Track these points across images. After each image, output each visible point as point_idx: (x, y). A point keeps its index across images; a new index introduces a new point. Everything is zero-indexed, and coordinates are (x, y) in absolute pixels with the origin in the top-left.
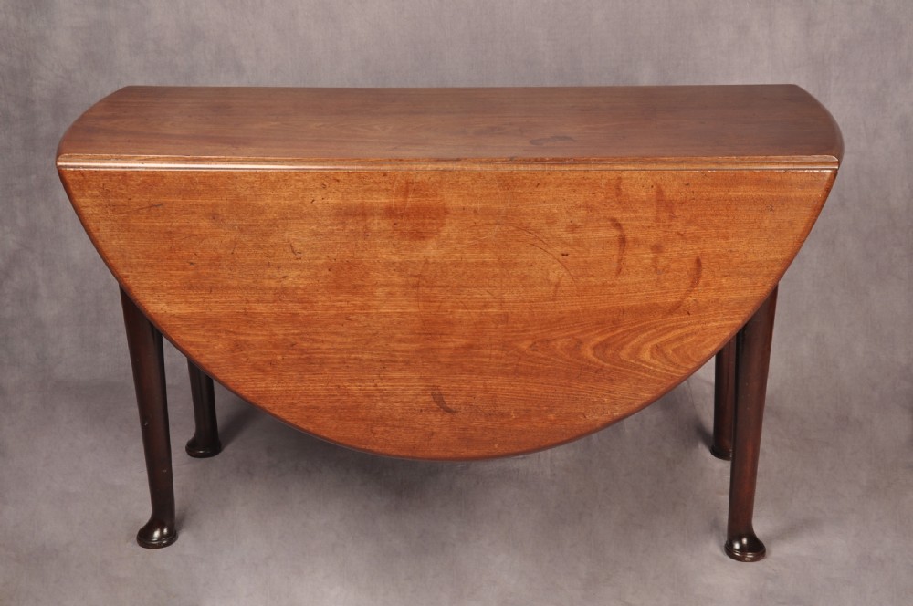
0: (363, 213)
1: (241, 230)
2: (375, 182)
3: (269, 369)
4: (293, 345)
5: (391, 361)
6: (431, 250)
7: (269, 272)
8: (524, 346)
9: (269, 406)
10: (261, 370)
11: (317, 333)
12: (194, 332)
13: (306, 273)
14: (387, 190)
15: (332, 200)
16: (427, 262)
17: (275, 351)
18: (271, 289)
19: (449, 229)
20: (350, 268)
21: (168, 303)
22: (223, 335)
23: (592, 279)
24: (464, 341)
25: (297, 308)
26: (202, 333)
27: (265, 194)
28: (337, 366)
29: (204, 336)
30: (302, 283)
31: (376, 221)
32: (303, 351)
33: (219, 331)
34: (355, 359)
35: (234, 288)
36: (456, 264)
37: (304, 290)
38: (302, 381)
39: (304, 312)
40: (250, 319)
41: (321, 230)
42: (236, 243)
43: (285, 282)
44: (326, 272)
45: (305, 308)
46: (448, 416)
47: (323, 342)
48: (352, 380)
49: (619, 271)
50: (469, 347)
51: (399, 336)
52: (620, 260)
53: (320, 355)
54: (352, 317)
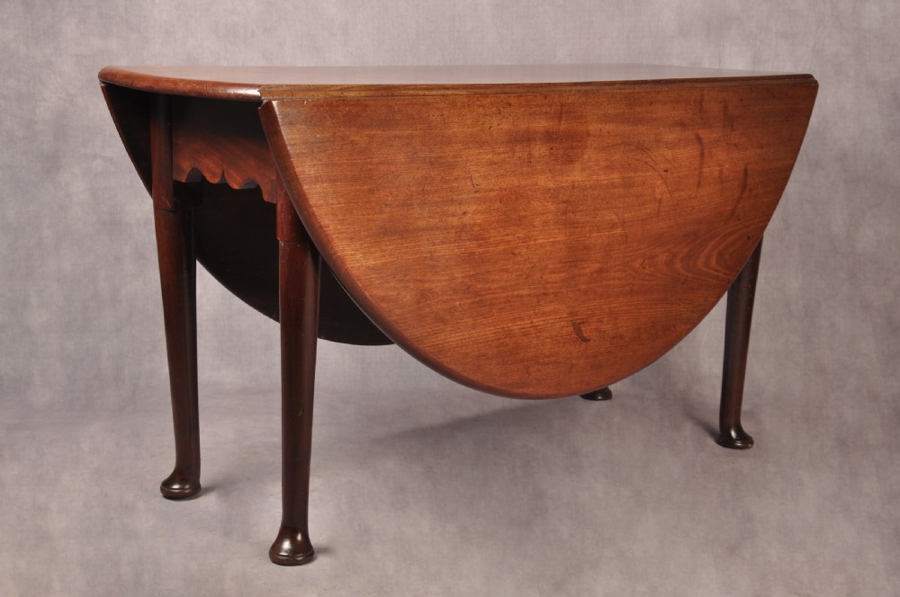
0: (527, 138)
1: (431, 163)
2: (537, 106)
3: (448, 317)
4: (469, 288)
5: (544, 294)
6: (576, 176)
7: (452, 209)
8: (637, 265)
9: (448, 359)
10: (442, 320)
11: (488, 272)
12: (386, 285)
13: (482, 207)
14: (547, 113)
15: (505, 126)
16: (573, 187)
17: (454, 297)
18: (453, 227)
19: (590, 155)
20: (517, 199)
21: (365, 254)
22: (412, 285)
23: (682, 193)
24: (597, 266)
25: (472, 246)
26: (393, 284)
27: (452, 122)
28: (502, 306)
29: (395, 288)
30: (479, 219)
31: (537, 147)
32: (477, 294)
33: (408, 281)
34: (518, 296)
35: (423, 230)
36: (593, 188)
37: (480, 225)
38: (474, 328)
39: (479, 250)
40: (435, 263)
41: (496, 159)
42: (426, 178)
43: (466, 219)
44: (498, 205)
45: (480, 246)
46: (584, 345)
47: (493, 281)
48: (514, 320)
49: (699, 184)
50: (600, 271)
51: (551, 266)
52: (700, 174)
53: (490, 296)
54: (517, 251)
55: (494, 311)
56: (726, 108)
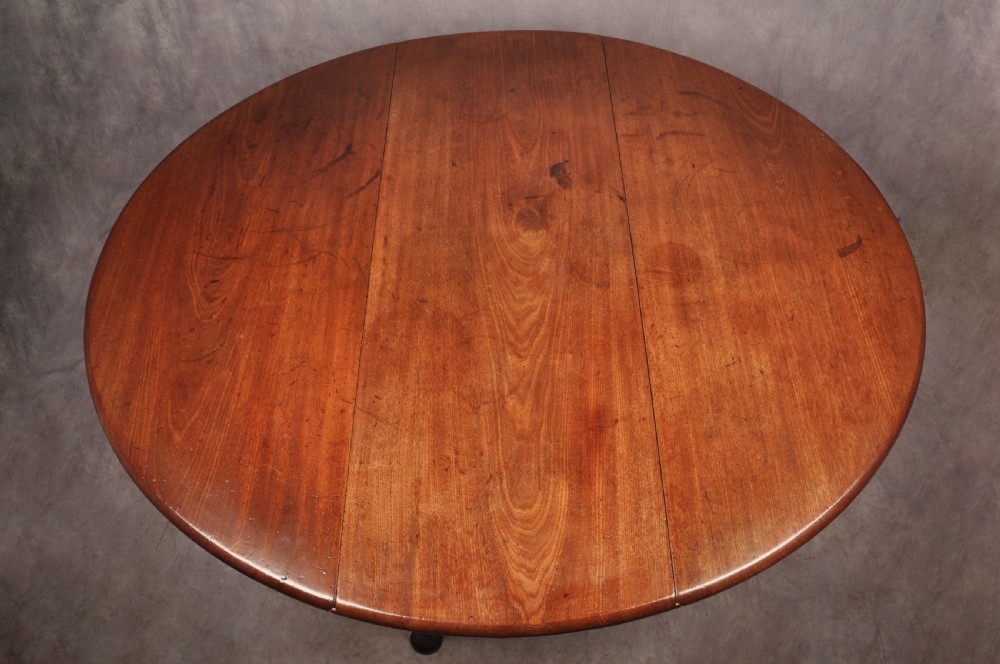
0: (683, 307)
1: (719, 410)
2: (650, 296)
3: (864, 388)
4: (832, 366)
5: (825, 285)
6: (710, 254)
7: (759, 386)
8: (782, 191)
9: (904, 388)
10: (868, 394)
11: (814, 346)
12: (844, 460)
13: (753, 353)
14: (656, 286)
15: (674, 330)
16: (721, 257)
17: (844, 382)
18: (777, 385)
19: (689, 241)
20: (740, 316)
21: (817, 486)
22: (839, 430)
23: (711, 150)
24: (790, 231)
25: (793, 361)
26: (841, 451)
27: (677, 388)
28: (844, 329)
29: (845, 450)
30: (765, 357)
31: (689, 295)
32: (837, 357)
33: (836, 435)
34: (831, 313)
35: (784, 419)
36: (719, 236)
37: (771, 355)
38: (869, 359)
39: (795, 354)
40: (815, 405)
41: (705, 339)
42: (734, 416)
43: (768, 371)
44: (749, 336)
45: (791, 355)
46: (864, 242)
47: (822, 340)
48: (855, 316)
49: (701, 134)
50: (793, 227)
51: (797, 278)
52: (691, 134)
53: (837, 342)
54: (790, 316)
55: (851, 337)
56: (632, 114)
